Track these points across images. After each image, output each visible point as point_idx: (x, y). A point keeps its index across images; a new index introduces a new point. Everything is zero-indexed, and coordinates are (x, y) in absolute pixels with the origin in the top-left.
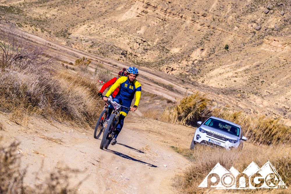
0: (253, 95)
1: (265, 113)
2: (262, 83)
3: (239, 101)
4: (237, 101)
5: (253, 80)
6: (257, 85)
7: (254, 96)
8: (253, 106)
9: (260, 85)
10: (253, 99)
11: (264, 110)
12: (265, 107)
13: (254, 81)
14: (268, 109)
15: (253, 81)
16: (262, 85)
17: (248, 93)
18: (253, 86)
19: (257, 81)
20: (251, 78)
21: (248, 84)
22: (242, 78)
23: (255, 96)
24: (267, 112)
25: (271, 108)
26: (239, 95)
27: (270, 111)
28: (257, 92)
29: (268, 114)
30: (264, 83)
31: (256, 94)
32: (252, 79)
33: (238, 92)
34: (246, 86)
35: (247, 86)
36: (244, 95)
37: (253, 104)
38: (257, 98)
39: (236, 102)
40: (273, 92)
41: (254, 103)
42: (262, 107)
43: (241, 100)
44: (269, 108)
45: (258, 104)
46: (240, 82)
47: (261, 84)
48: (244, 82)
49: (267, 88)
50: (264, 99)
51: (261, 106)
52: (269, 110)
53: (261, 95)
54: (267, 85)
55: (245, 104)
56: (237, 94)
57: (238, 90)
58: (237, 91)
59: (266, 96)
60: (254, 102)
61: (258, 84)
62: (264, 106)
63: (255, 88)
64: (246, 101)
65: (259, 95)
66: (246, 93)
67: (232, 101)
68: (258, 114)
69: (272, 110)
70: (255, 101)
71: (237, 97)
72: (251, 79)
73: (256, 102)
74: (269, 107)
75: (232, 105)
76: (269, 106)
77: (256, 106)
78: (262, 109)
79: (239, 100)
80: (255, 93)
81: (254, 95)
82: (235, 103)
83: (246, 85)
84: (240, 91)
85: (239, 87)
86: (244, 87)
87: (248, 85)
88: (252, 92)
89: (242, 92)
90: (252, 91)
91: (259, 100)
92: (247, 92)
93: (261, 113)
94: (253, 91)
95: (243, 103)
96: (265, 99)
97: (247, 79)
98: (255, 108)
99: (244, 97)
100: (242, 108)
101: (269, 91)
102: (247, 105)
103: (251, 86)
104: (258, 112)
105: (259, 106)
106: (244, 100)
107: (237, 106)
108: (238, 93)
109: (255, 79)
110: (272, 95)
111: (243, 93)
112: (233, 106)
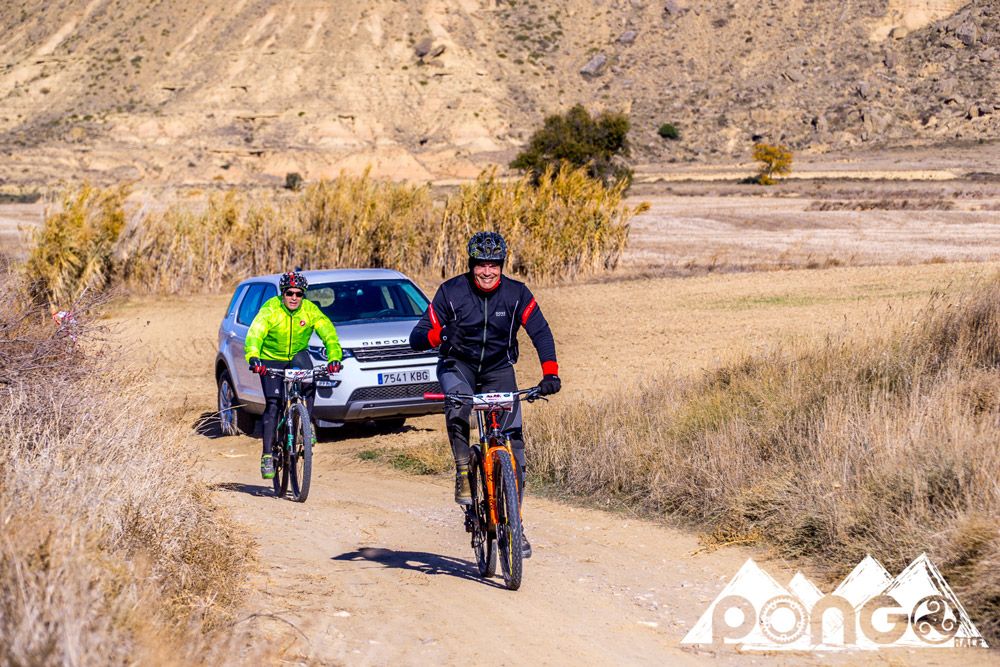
0: (121, 115)
1: (185, 159)
2: (138, 66)
3: (84, 151)
4: (80, 155)
5: (102, 67)
6: (120, 76)
7: (126, 117)
8: (136, 153)
9: (133, 75)
10: (128, 129)
11: (178, 153)
12: (175, 141)
13: (109, 69)
14: (190, 143)
15: (105, 71)
16: (138, 72)
17: (103, 114)
18: (109, 85)
19: (116, 64)
20: (94, 61)
21: (91, 86)
22: (63, 72)
23: (132, 119)
24: (191, 154)
25: (197, 136)
26: (77, 133)
27: (197, 147)
28: (131, 101)
29: (195, 162)
30: (142, 63)
31: (131, 108)
32: (99, 64)
33: (67, 123)
34: (87, 94)
35: (92, 92)
36: (94, 126)
37: (135, 144)
38: (140, 120)
39: (76, 159)
40: (186, 81)
41: (138, 141)
42: (166, 145)
43: (92, 144)
44: (191, 140)
45: (150, 140)
46: (64, 90)
47: (132, 69)
48: (77, 83)
49: (158, 76)
50: (162, 116)
51: (163, 141)
52: (192, 145)
53: (147, 105)
54: (153, 64)
55: (109, 153)
56: (68, 132)
57: (65, 117)
58: (63, 122)
59: (164, 103)
60: (134, 139)
61: (126, 74)
62: (172, 138)
63: (121, 91)
64: (106, 143)
65: (144, 108)
66: (96, 116)
67: (63, 161)
68: (164, 170)
69: (203, 144)
70: (136, 134)
71: (73, 142)
72: (94, 65)
73: (141, 136)
74: (190, 138)
75: (69, 174)
76: (188, 133)
77: (145, 147)
78: (170, 149)
79: (83, 148)
80: (125, 106)
81: (126, 114)
82: (74, 163)
83: (87, 90)
84: (75, 116)
85: (66, 106)
86: (83, 100)
87: (94, 88)
88: (113, 106)
89: (81, 117)
90: (115, 103)
91: (148, 125)
92: (99, 113)
93: (172, 164)
94: (118, 102)
95: (102, 153)
96: (165, 116)
97: (84, 70)
98: (145, 155)
99: (95, 132)
100: (104, 173)
101: (169, 83)
102: (116, 154)
103: (102, 88)
104: (161, 165)
105: (157, 145)
106: (99, 143)
107: (86, 171)
108: (72, 126)
109: (109, 61)
110: (184, 92)
111: (86, 122)
112: (74, 177)
